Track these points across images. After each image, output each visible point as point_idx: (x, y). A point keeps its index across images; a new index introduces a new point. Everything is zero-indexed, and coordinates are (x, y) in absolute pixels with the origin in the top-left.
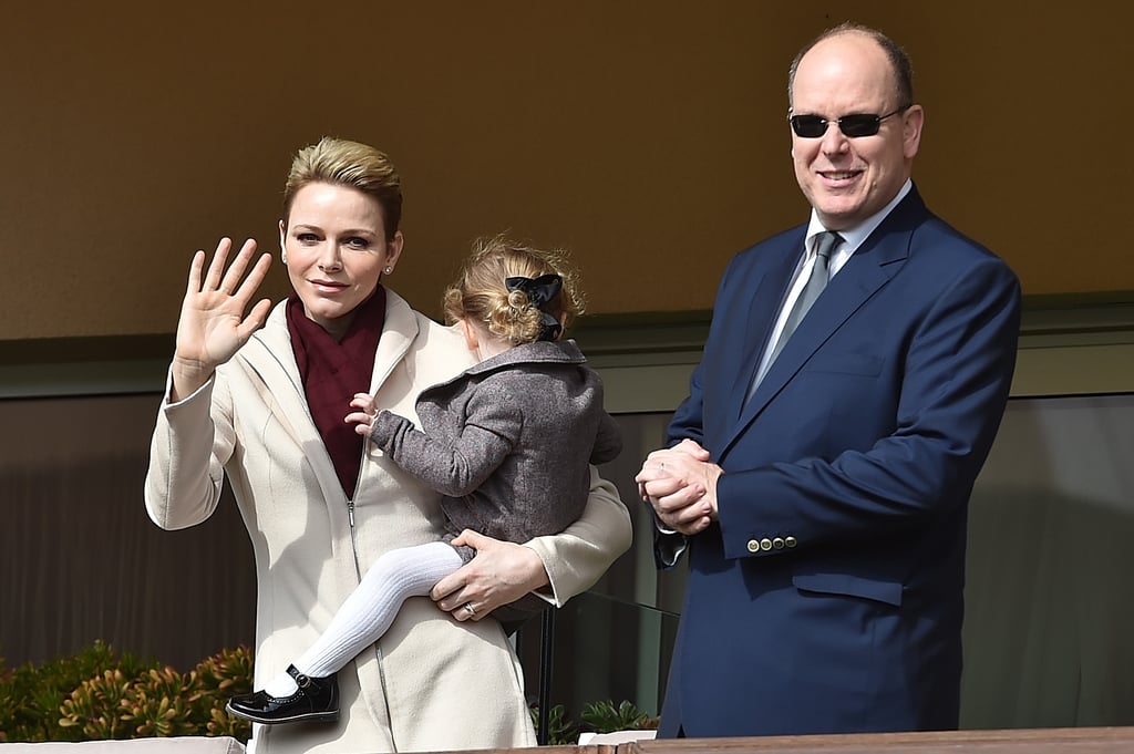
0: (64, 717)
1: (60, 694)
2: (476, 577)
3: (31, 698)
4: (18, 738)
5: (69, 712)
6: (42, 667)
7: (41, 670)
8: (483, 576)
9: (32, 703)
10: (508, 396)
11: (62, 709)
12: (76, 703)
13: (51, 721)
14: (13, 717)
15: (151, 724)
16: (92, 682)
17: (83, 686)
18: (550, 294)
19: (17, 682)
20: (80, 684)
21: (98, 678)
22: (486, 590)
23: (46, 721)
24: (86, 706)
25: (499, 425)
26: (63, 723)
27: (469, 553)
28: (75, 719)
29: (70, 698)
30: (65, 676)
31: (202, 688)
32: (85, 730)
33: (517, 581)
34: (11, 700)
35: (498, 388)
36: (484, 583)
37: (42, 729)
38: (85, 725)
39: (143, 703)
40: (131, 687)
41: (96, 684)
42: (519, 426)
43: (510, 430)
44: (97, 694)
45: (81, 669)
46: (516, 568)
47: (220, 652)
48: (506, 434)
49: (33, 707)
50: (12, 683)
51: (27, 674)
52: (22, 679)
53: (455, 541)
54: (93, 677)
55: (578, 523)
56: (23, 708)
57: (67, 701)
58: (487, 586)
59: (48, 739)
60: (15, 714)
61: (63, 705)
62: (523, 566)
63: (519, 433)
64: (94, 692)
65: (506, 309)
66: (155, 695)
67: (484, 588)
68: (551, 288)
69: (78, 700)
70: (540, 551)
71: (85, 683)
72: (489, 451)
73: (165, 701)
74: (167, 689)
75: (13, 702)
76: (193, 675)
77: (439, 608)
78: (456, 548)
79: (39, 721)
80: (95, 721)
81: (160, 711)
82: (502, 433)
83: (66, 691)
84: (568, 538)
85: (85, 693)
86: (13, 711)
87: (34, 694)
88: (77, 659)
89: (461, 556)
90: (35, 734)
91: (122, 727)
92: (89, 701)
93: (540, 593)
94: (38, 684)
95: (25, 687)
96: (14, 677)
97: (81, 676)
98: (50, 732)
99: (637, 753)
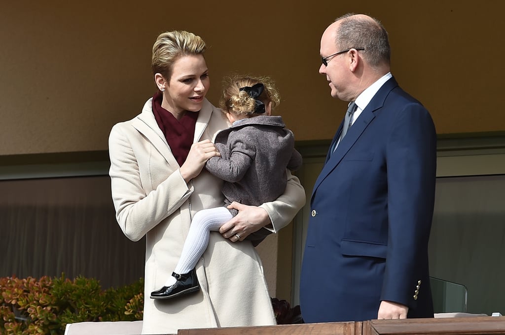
0: (126, 310)
1: (125, 301)
2: (239, 222)
3: (112, 302)
4: (107, 320)
5: (129, 308)
6: (117, 289)
7: (117, 291)
8: (242, 222)
9: (113, 305)
10: (249, 140)
11: (126, 307)
12: (132, 305)
13: (121, 313)
14: (105, 311)
16: (138, 296)
17: (135, 297)
18: (259, 93)
19: (107, 296)
20: (133, 296)
21: (141, 294)
22: (244, 228)
23: (119, 312)
24: (136, 306)
26: (126, 313)
27: (235, 212)
28: (131, 311)
29: (129, 302)
30: (127, 293)
32: (136, 316)
33: (257, 223)
34: (104, 303)
35: (245, 136)
36: (243, 225)
37: (117, 316)
38: (135, 314)
41: (140, 296)
42: (254, 153)
44: (141, 301)
45: (134, 290)
46: (256, 217)
49: (113, 306)
50: (105, 296)
51: (111, 292)
52: (109, 295)
53: (229, 207)
54: (139, 294)
55: (283, 196)
56: (109, 307)
57: (128, 304)
58: (244, 226)
59: (120, 320)
60: (106, 309)
61: (126, 305)
62: (259, 216)
64: (139, 300)
65: (239, 99)
67: (243, 227)
68: (260, 89)
69: (133, 303)
70: (266, 209)
71: (135, 296)
75: (105, 304)
77: (223, 237)
78: (229, 209)
79: (116, 313)
80: (140, 312)
83: (127, 300)
84: (279, 203)
85: (135, 300)
86: (105, 308)
87: (114, 300)
88: (132, 286)
89: (231, 213)
90: (115, 318)
92: (137, 304)
93: (267, 227)
94: (115, 296)
95: (110, 298)
96: (105, 294)
97: (134, 293)
98: (121, 317)
99: (371, 325)
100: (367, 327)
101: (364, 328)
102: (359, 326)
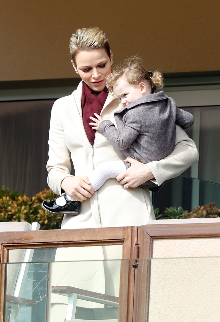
10: (136, 116)
15: (18, 215)
25: (133, 125)
27: (129, 165)
31: (37, 203)
39: (16, 208)
40: (12, 203)
42: (140, 125)
43: (137, 127)
47: (44, 190)
48: (136, 128)
63: (141, 127)
66: (20, 205)
72: (130, 134)
73: (23, 207)
74: (24, 203)
76: (33, 198)
81: (22, 211)
82: (134, 128)
89: (126, 166)
91: (10, 216)
99: (144, 229)
100: (141, 231)
101: (139, 231)
102: (135, 230)
